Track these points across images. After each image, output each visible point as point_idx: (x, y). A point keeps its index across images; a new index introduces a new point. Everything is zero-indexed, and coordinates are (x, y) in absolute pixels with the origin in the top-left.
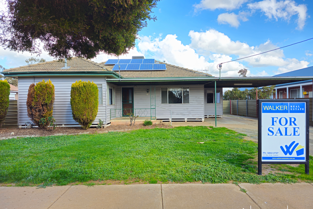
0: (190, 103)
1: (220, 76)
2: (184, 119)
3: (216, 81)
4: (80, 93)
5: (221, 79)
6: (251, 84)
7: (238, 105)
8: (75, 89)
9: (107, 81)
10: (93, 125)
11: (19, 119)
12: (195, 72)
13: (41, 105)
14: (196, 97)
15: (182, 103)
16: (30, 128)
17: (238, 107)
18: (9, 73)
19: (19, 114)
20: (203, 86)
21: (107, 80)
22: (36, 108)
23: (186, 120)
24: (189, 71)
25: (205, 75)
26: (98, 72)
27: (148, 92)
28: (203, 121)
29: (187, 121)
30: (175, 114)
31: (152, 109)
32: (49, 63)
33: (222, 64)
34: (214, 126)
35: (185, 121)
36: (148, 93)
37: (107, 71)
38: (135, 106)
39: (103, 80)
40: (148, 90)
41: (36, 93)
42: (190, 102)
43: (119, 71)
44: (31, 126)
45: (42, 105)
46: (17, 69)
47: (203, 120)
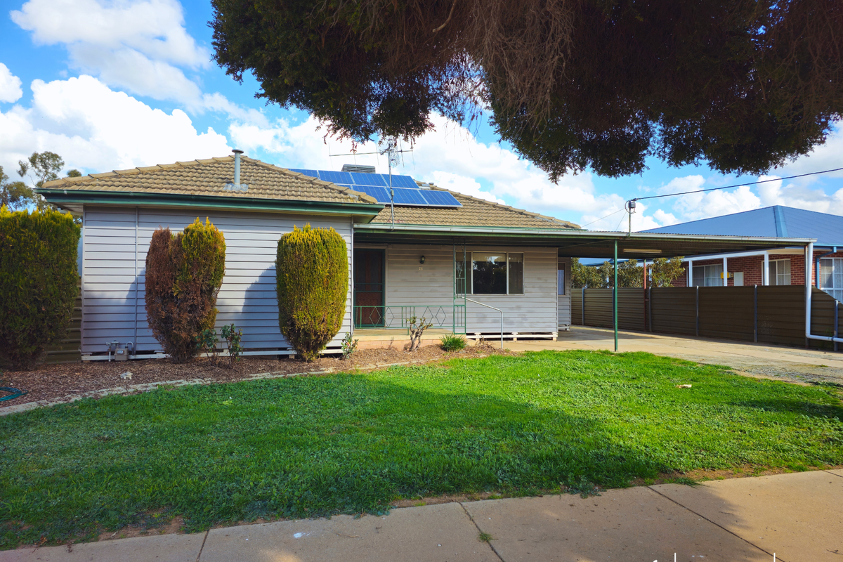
0: (526, 294)
1: (630, 230)
2: (510, 334)
3: (618, 240)
4: (315, 262)
5: (631, 235)
6: (659, 251)
7: (584, 302)
8: (300, 249)
9: (355, 229)
10: (328, 348)
11: (83, 334)
12: (533, 217)
13: (199, 293)
14: (539, 279)
15: (506, 293)
16: (126, 361)
17: (584, 306)
18: (65, 192)
19: (84, 318)
20: (555, 251)
21: (356, 226)
22: (185, 300)
23: (515, 336)
24: (516, 212)
25: (561, 224)
26: (343, 205)
27: (422, 262)
28: (555, 339)
29: (519, 339)
30: (490, 320)
31: (457, 306)
32: (169, 170)
33: (634, 200)
34: (612, 349)
35: (512, 339)
36: (422, 265)
37: (362, 202)
38: (389, 300)
39: (346, 226)
40: (423, 256)
41: (188, 255)
42: (525, 289)
43: (390, 206)
44: (127, 356)
45: (201, 290)
46: (85, 183)
47: (555, 336)
